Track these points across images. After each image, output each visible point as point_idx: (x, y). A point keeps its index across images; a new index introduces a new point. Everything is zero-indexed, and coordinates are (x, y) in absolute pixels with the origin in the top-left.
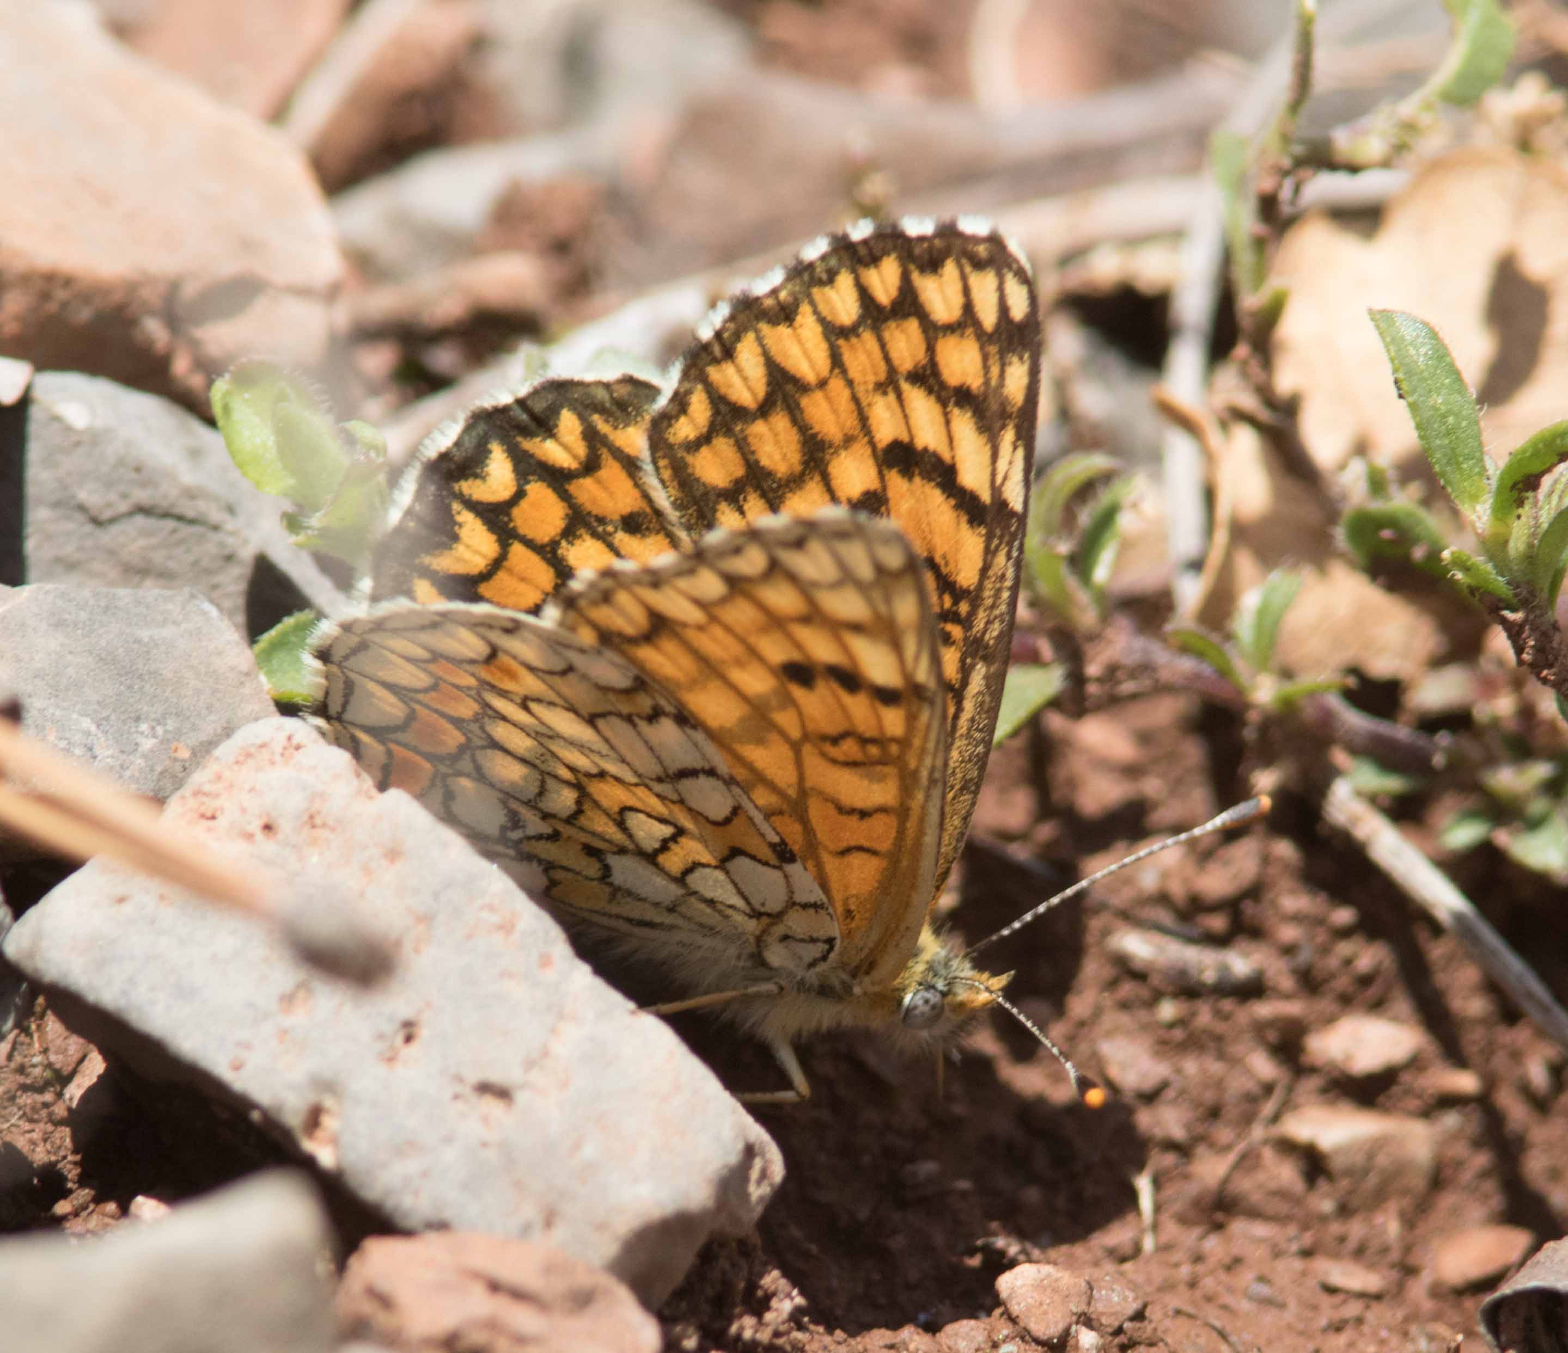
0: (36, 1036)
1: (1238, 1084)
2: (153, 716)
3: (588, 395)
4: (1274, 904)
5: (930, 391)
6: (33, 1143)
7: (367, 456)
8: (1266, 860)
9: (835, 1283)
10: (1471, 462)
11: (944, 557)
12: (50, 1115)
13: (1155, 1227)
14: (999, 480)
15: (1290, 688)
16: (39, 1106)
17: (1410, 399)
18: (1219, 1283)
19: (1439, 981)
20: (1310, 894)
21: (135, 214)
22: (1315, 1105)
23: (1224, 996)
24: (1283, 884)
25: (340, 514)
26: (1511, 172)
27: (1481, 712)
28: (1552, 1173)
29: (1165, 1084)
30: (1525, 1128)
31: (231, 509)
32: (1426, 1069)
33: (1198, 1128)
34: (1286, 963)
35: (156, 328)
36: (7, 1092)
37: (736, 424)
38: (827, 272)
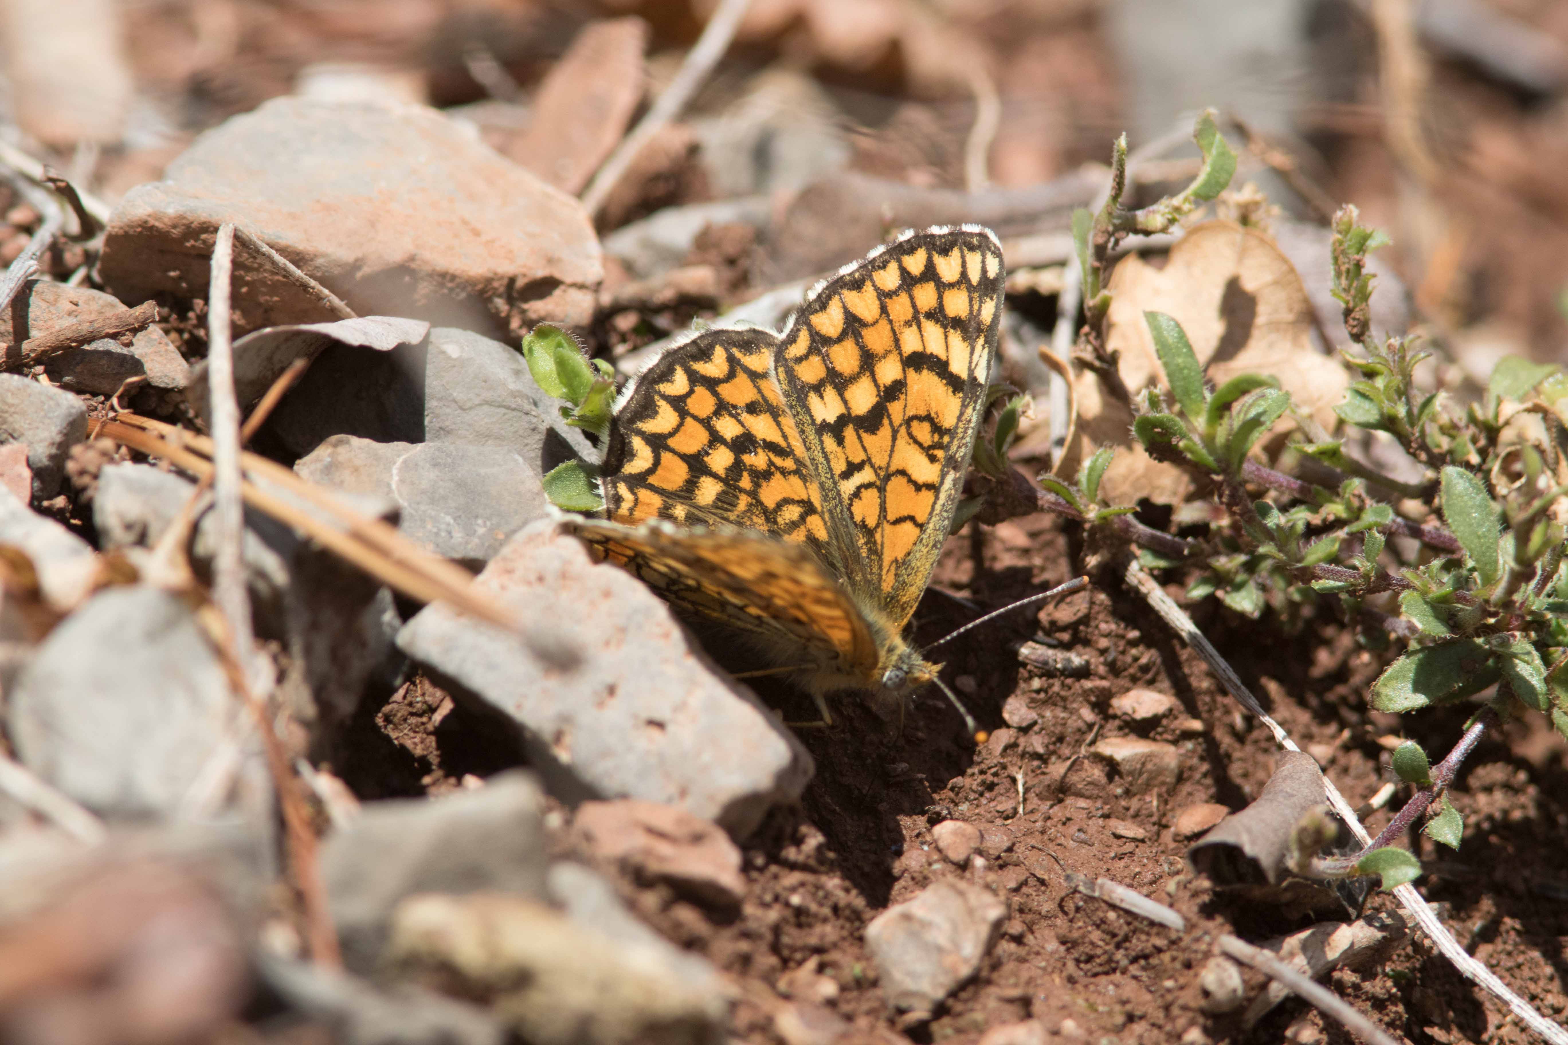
0: (419, 686)
1: (1073, 723)
2: (485, 516)
3: (730, 338)
4: (1097, 627)
5: (937, 321)
6: (415, 744)
7: (603, 377)
8: (1092, 603)
9: (848, 828)
10: (1196, 395)
11: (937, 413)
12: (425, 729)
13: (1025, 800)
14: (973, 366)
15: (1105, 511)
16: (419, 724)
17: (1166, 360)
18: (1058, 832)
19: (1186, 670)
20: (1116, 623)
21: (492, 241)
22: (1116, 736)
23: (1067, 677)
24: (1101, 616)
25: (591, 408)
26: (1238, 234)
27: (1213, 526)
28: (1246, 775)
29: (1035, 723)
30: (1230, 751)
31: (535, 404)
32: (1176, 718)
33: (1051, 747)
34: (1102, 659)
35: (501, 304)
36: (403, 716)
37: (823, 347)
38: (883, 262)
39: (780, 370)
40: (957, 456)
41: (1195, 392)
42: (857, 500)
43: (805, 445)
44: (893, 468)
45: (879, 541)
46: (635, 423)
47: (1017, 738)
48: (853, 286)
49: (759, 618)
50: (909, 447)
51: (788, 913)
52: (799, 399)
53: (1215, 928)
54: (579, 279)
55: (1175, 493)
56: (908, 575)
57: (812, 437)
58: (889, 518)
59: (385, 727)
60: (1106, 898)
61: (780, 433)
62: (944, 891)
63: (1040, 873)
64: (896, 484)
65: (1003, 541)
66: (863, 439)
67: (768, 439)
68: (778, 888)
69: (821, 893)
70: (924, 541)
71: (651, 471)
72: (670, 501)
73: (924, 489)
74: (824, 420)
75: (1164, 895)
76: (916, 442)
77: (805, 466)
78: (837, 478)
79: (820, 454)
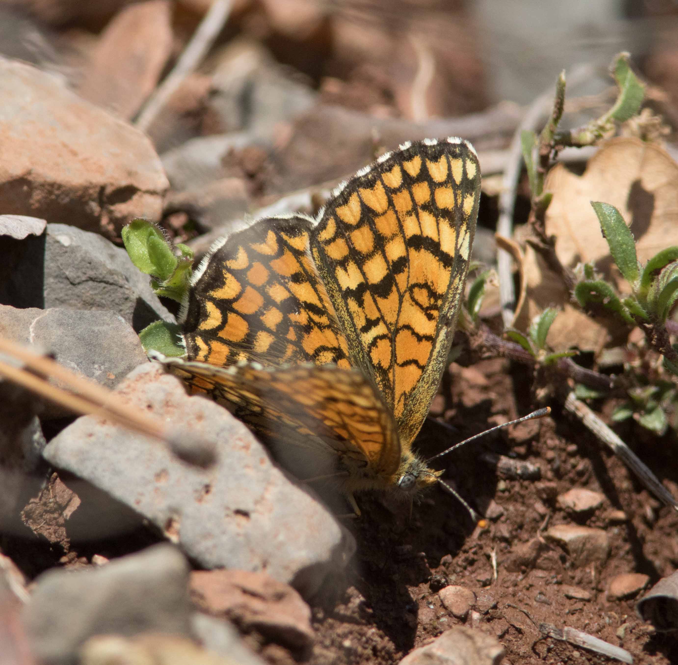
0: (51, 491)
1: (530, 515)
2: (100, 362)
3: (279, 224)
4: (545, 442)
5: (431, 212)
6: (51, 534)
7: (186, 258)
8: (542, 426)
10: (632, 264)
11: (432, 282)
12: (57, 523)
13: (498, 571)
14: (459, 246)
15: (552, 355)
16: (52, 519)
17: (608, 238)
18: (524, 595)
19: (611, 474)
20: (559, 439)
21: (86, 159)
22: (562, 524)
23: (525, 480)
24: (548, 435)
25: (174, 281)
26: (640, 148)
27: (627, 366)
28: (656, 553)
29: (501, 515)
30: (644, 534)
31: (127, 279)
32: (605, 510)
33: (514, 533)
34: (549, 467)
35: (94, 206)
36: (39, 513)
37: (346, 232)
38: (389, 166)
39: (314, 250)
40: (448, 315)
41: (631, 262)
42: (374, 348)
43: (334, 307)
44: (401, 324)
45: (391, 379)
46: (207, 291)
47: (489, 526)
48: (367, 185)
49: (307, 435)
50: (412, 308)
51: (341, 653)
52: (329, 272)
53: (657, 662)
54: (151, 187)
55: (596, 343)
56: (414, 405)
57: (339, 300)
58: (398, 361)
59: (27, 521)
60: (572, 641)
61: (317, 297)
62: (456, 636)
63: (518, 625)
64: (403, 336)
65: (467, 381)
66: (378, 302)
67: (308, 302)
68: (334, 636)
69: (364, 639)
70: (425, 379)
71: (221, 328)
72: (235, 350)
73: (424, 340)
74: (348, 288)
75: (615, 639)
76: (417, 304)
77: (335, 323)
78: (359, 331)
79: (346, 314)
